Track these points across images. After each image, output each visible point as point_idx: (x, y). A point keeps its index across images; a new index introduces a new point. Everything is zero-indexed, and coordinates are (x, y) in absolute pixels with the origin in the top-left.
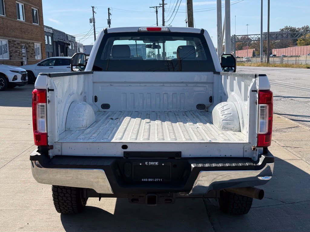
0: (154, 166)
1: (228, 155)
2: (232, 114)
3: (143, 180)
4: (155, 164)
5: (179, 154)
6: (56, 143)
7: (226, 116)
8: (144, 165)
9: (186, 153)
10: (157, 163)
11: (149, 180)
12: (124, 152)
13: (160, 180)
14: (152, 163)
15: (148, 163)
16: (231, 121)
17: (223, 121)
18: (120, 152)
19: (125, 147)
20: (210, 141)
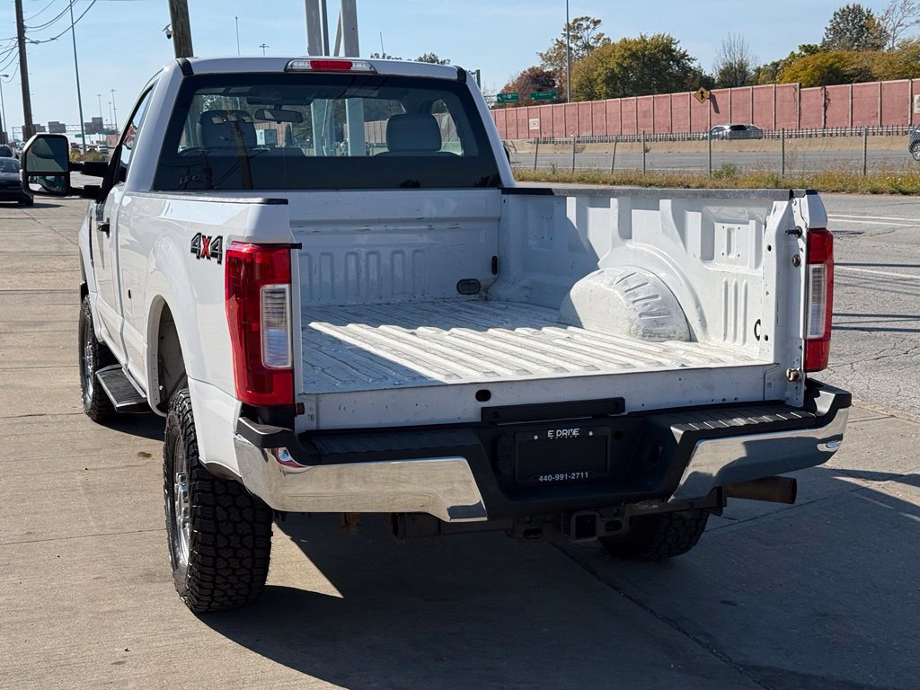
0: (570, 439)
1: (730, 398)
2: (660, 298)
3: (541, 479)
4: (571, 434)
5: (618, 403)
6: (301, 396)
7: (646, 304)
8: (544, 439)
9: (635, 403)
10: (575, 432)
11: (558, 477)
12: (483, 409)
13: (585, 475)
14: (564, 433)
15: (554, 434)
16: (664, 314)
17: (640, 315)
18: (470, 410)
19: (483, 395)
20: (683, 365)
